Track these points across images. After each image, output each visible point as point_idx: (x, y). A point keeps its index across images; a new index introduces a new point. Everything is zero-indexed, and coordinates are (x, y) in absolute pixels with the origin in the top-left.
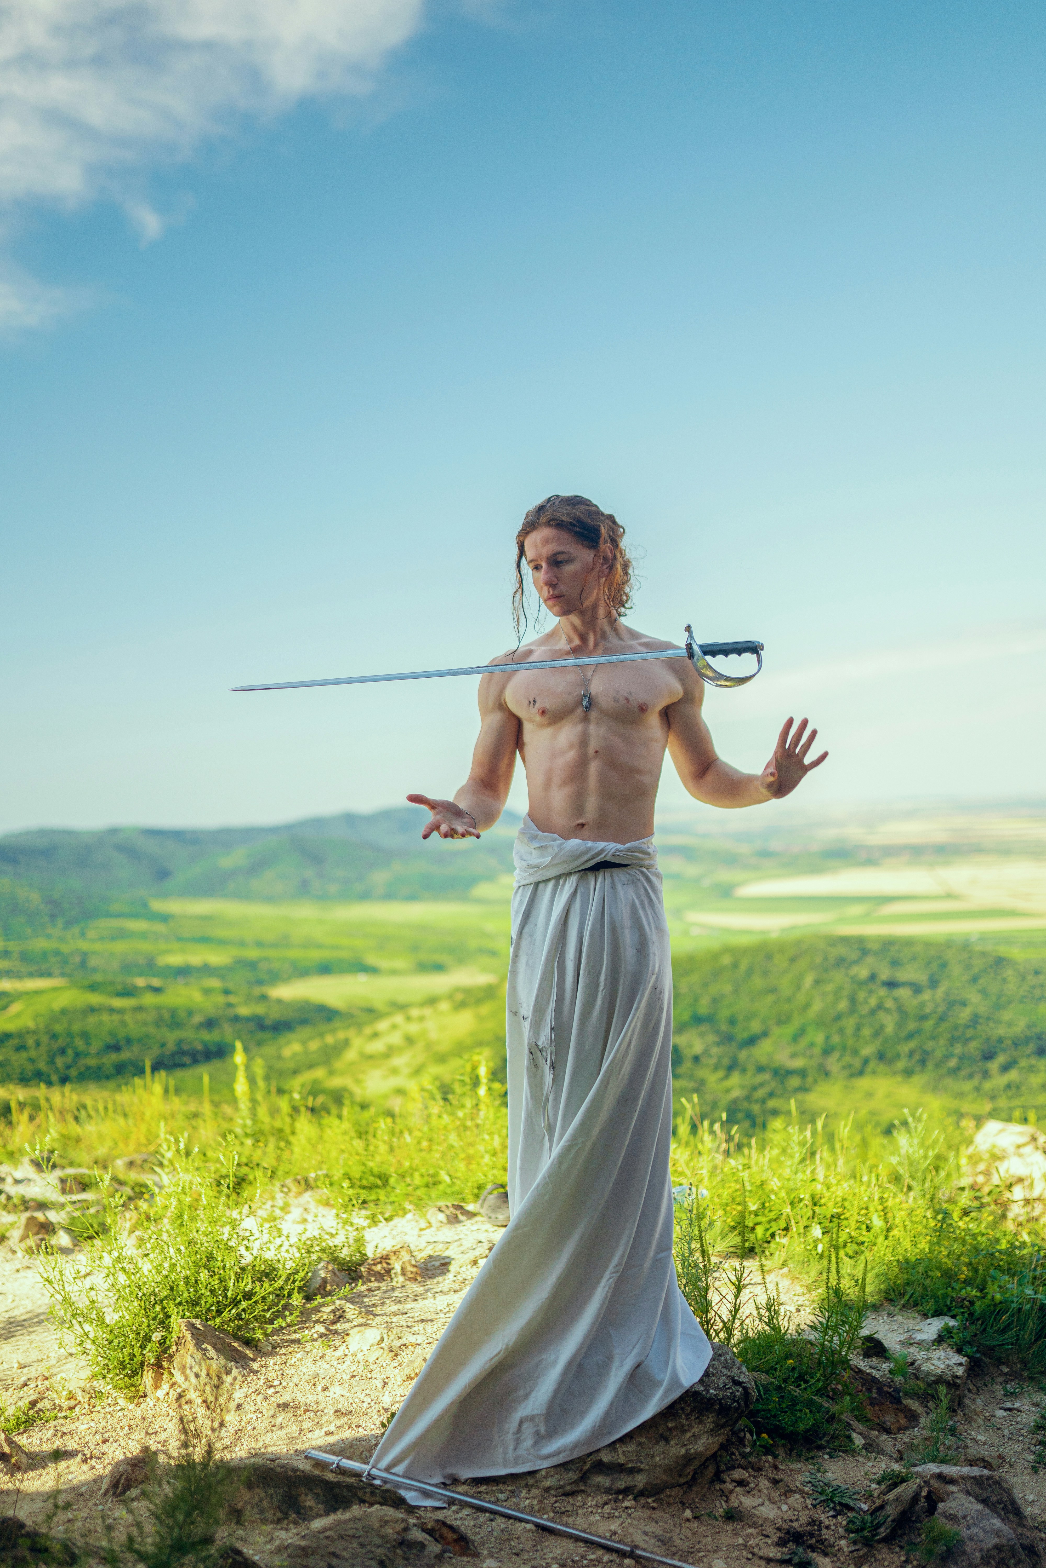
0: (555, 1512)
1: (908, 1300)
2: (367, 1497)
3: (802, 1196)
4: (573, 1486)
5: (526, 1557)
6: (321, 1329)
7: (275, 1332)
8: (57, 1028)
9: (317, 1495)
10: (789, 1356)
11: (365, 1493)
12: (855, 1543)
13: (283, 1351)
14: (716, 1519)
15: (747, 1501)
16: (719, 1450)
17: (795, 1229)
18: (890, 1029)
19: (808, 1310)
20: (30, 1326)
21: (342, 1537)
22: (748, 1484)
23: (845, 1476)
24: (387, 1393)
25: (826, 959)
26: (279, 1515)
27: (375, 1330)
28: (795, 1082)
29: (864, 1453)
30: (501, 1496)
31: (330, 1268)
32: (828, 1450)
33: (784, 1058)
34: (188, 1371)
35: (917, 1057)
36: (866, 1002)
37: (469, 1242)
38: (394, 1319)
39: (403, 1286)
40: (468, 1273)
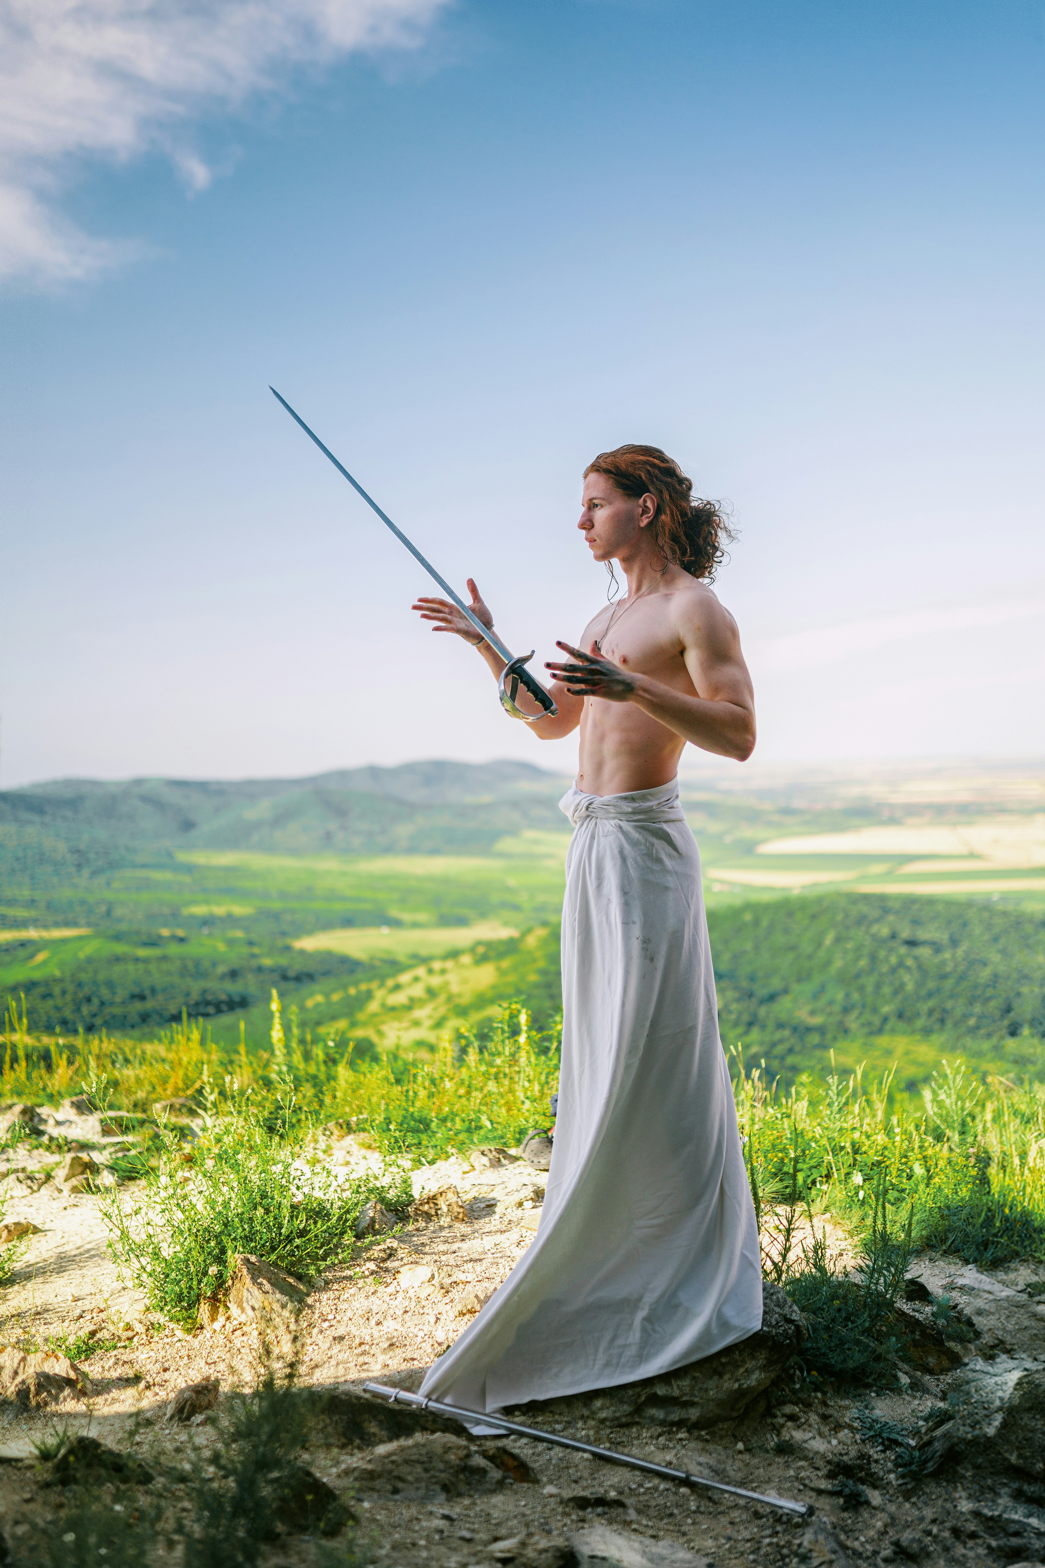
0: (611, 1443)
1: (950, 1246)
2: (429, 1425)
3: (842, 1144)
4: (628, 1418)
5: (585, 1484)
6: (372, 1266)
7: (328, 1268)
8: (83, 977)
9: (381, 1422)
10: (834, 1297)
11: (427, 1421)
12: (903, 1476)
13: (336, 1286)
14: (767, 1451)
15: (798, 1435)
16: (770, 1385)
17: (836, 1176)
18: (910, 987)
19: (851, 1254)
20: (81, 1261)
21: (406, 1462)
22: (799, 1418)
23: (892, 1413)
24: (440, 1328)
25: (847, 916)
26: (344, 1440)
27: (425, 1267)
28: (815, 1039)
29: (910, 1392)
30: (558, 1427)
31: (378, 1208)
32: (875, 1388)
33: (803, 1015)
34: (245, 1305)
35: (937, 1015)
36: (887, 960)
37: (513, 1185)
38: (443, 1258)
39: (450, 1227)
40: (514, 1215)
